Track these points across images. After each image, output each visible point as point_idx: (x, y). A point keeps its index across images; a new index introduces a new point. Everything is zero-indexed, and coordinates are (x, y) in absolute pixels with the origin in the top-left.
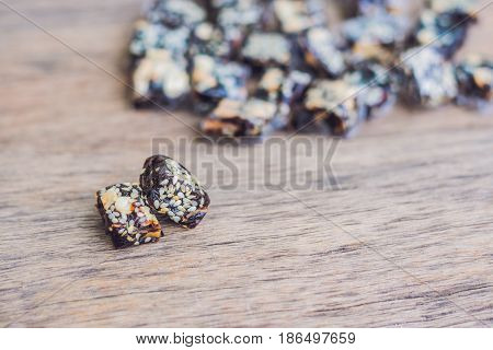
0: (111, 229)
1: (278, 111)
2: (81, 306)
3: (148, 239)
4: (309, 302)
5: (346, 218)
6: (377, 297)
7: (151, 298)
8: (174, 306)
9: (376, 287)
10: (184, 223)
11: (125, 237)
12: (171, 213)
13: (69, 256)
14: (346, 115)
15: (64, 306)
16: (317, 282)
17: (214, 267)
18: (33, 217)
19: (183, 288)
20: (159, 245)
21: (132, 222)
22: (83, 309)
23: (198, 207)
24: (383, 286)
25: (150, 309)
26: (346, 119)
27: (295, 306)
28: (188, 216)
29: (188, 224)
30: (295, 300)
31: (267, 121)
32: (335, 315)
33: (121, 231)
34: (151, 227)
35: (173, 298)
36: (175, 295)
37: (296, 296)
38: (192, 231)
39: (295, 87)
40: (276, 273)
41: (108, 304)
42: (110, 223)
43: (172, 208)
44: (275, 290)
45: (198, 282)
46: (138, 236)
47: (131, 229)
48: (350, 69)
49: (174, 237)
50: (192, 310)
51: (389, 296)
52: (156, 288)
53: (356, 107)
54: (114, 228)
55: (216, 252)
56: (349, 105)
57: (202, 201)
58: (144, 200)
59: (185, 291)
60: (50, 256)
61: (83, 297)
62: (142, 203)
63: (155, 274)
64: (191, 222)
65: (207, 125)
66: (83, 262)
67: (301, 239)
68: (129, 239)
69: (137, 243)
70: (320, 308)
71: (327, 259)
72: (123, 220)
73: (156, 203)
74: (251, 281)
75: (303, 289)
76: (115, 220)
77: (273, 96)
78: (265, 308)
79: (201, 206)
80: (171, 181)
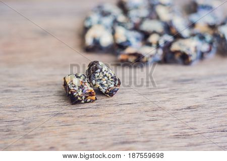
0: (70, 93)
1: (157, 52)
2: (53, 129)
3: (89, 100)
4: (171, 131)
5: (190, 94)
6: (206, 130)
7: (89, 126)
8: (101, 130)
9: (206, 125)
10: (107, 94)
11: (77, 98)
12: (101, 87)
13: (48, 107)
14: (190, 54)
15: (44, 129)
16: (175, 122)
17: (122, 113)
18: (32, 91)
19: (106, 123)
20: (94, 104)
21: (81, 90)
22: (54, 130)
23: (115, 85)
24: (210, 126)
25: (88, 132)
26: (191, 55)
27: (163, 133)
28: (110, 90)
29: (109, 94)
30: (163, 130)
31: (151, 56)
32: (185, 138)
33: (75, 94)
34: (91, 94)
35: (100, 127)
36: (102, 125)
37: (164, 128)
38: (111, 98)
39: (166, 42)
40: (154, 117)
41: (67, 129)
42: (69, 89)
43: (102, 85)
44: (153, 125)
45: (114, 120)
46: (83, 97)
47: (80, 93)
48: (193, 35)
49: (102, 100)
50: (109, 133)
51: (213, 130)
52: (92, 122)
53: (196, 51)
54: (72, 92)
55: (123, 107)
56: (192, 50)
57: (117, 82)
58: (88, 80)
59: (107, 124)
60: (39, 107)
61: (54, 125)
62: (86, 81)
63: (92, 116)
64: (111, 93)
65: (121, 57)
66: (55, 110)
67: (167, 103)
68: (79, 98)
69: (83, 102)
70: (176, 134)
71: (180, 112)
72: (76, 88)
73: (94, 82)
74: (141, 120)
75: (168, 125)
76: (72, 88)
77: (154, 45)
78: (148, 133)
79: (116, 85)
80: (101, 71)
